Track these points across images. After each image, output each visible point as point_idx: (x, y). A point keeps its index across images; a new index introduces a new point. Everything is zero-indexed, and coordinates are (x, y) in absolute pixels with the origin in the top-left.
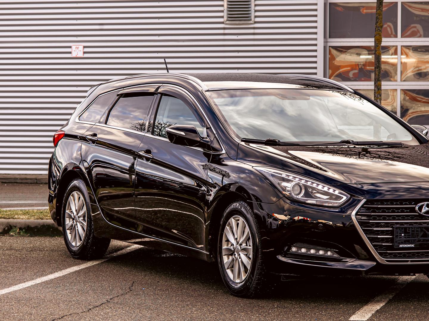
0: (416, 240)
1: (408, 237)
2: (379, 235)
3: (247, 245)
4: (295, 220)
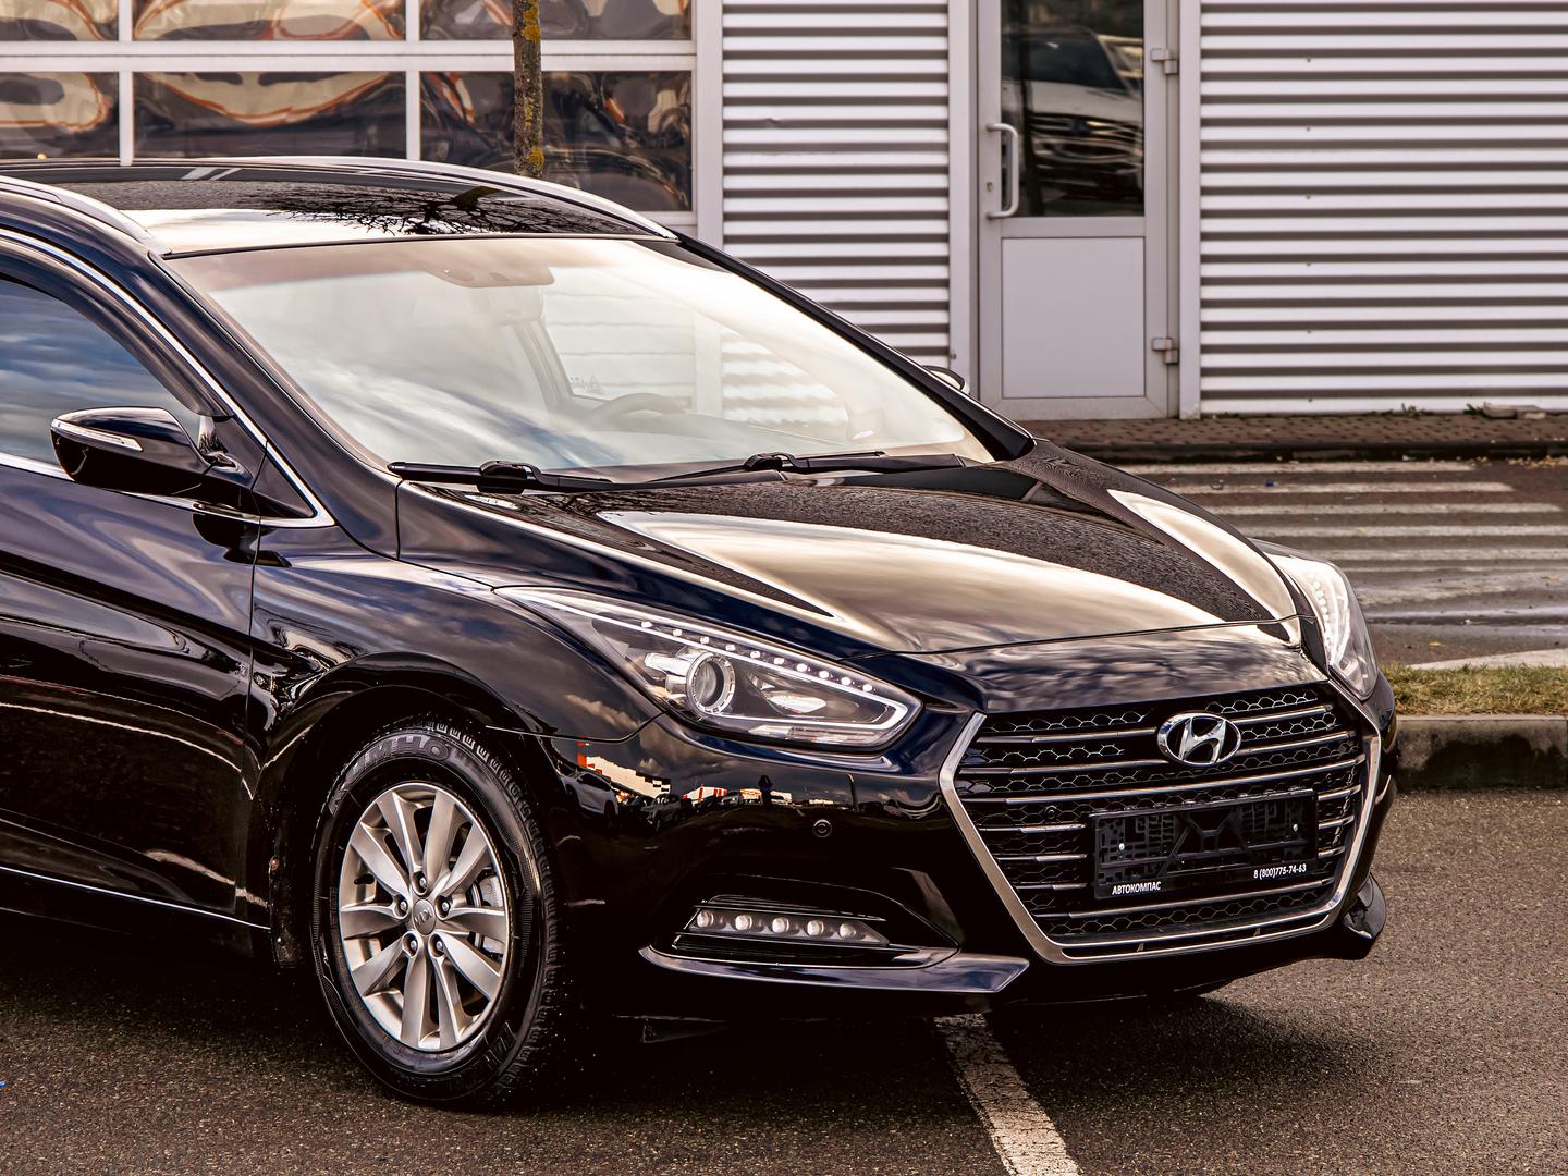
0: (1163, 862)
1: (1138, 856)
2: (1037, 850)
3: (470, 903)
4: (690, 800)
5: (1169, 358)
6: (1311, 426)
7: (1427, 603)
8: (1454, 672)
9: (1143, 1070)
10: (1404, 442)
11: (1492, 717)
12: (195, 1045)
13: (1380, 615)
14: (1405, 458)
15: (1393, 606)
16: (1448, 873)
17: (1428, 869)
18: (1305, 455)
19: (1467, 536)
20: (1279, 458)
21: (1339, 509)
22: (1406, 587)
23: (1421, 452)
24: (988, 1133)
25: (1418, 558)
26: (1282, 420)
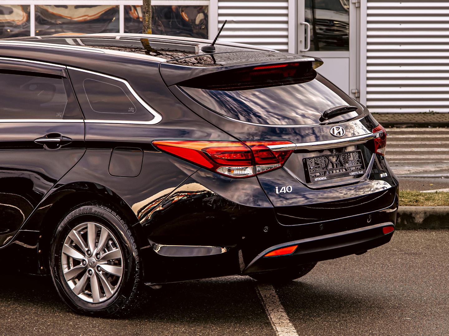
5: (356, 96)
6: (401, 117)
7: (431, 172)
8: (433, 193)
9: (326, 314)
10: (429, 122)
11: (444, 207)
12: (35, 304)
13: (415, 175)
14: (429, 127)
15: (420, 173)
16: (427, 255)
17: (420, 254)
18: (398, 126)
19: (446, 151)
20: (390, 127)
21: (407, 143)
22: (425, 167)
23: (434, 125)
24: (276, 333)
25: (430, 158)
26: (392, 115)
